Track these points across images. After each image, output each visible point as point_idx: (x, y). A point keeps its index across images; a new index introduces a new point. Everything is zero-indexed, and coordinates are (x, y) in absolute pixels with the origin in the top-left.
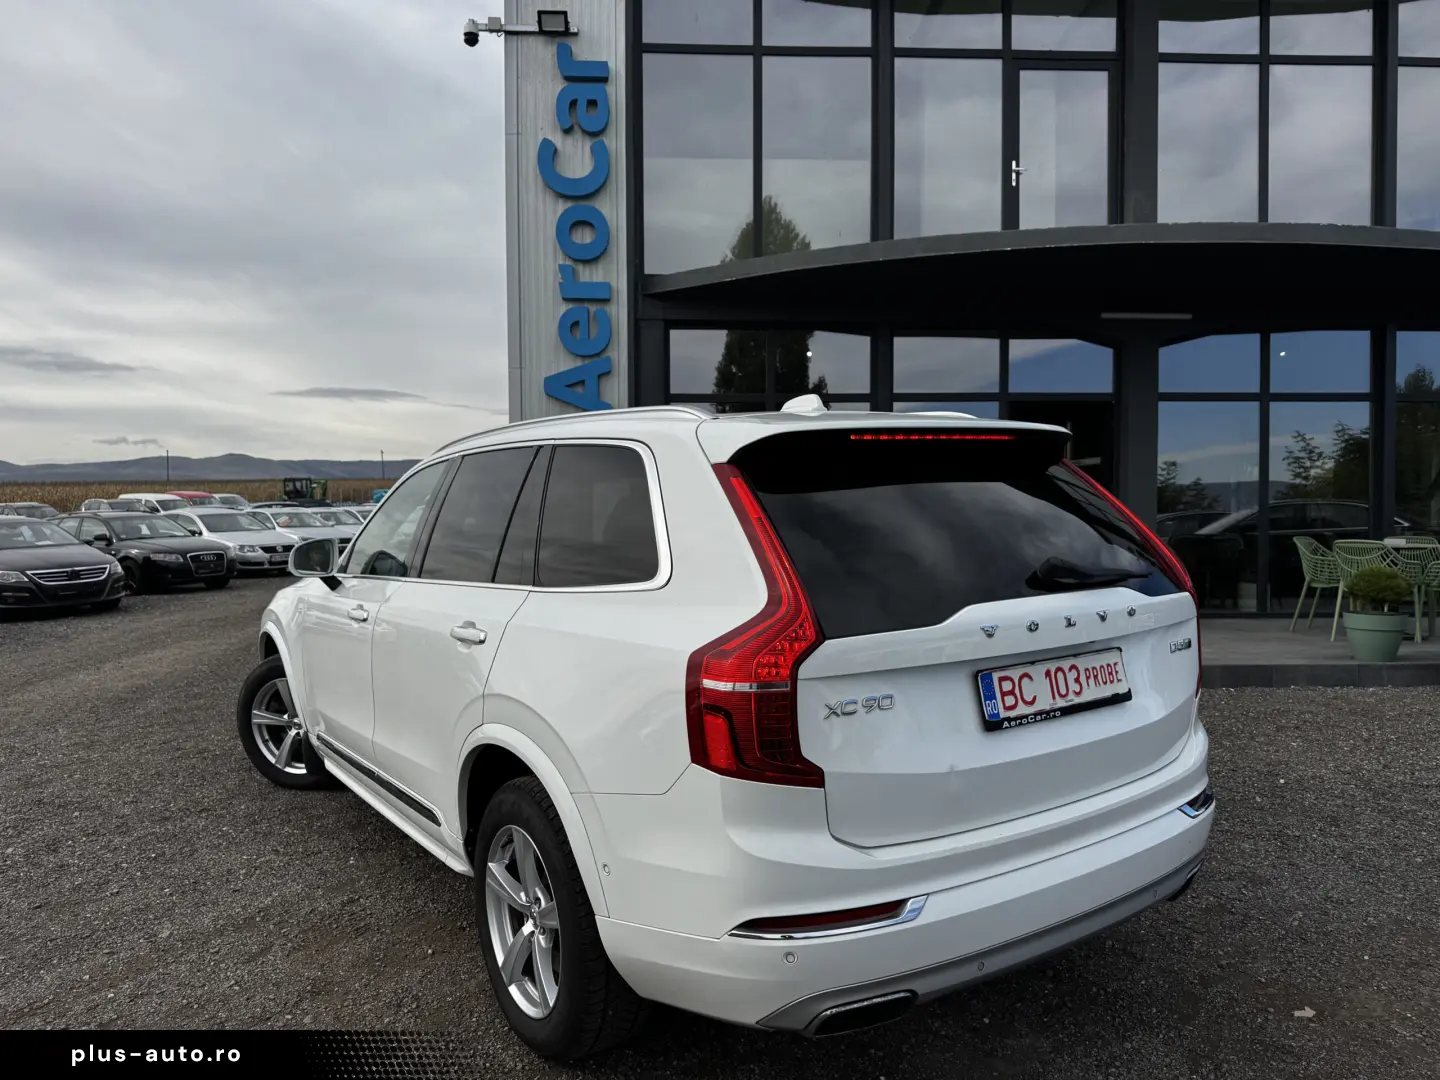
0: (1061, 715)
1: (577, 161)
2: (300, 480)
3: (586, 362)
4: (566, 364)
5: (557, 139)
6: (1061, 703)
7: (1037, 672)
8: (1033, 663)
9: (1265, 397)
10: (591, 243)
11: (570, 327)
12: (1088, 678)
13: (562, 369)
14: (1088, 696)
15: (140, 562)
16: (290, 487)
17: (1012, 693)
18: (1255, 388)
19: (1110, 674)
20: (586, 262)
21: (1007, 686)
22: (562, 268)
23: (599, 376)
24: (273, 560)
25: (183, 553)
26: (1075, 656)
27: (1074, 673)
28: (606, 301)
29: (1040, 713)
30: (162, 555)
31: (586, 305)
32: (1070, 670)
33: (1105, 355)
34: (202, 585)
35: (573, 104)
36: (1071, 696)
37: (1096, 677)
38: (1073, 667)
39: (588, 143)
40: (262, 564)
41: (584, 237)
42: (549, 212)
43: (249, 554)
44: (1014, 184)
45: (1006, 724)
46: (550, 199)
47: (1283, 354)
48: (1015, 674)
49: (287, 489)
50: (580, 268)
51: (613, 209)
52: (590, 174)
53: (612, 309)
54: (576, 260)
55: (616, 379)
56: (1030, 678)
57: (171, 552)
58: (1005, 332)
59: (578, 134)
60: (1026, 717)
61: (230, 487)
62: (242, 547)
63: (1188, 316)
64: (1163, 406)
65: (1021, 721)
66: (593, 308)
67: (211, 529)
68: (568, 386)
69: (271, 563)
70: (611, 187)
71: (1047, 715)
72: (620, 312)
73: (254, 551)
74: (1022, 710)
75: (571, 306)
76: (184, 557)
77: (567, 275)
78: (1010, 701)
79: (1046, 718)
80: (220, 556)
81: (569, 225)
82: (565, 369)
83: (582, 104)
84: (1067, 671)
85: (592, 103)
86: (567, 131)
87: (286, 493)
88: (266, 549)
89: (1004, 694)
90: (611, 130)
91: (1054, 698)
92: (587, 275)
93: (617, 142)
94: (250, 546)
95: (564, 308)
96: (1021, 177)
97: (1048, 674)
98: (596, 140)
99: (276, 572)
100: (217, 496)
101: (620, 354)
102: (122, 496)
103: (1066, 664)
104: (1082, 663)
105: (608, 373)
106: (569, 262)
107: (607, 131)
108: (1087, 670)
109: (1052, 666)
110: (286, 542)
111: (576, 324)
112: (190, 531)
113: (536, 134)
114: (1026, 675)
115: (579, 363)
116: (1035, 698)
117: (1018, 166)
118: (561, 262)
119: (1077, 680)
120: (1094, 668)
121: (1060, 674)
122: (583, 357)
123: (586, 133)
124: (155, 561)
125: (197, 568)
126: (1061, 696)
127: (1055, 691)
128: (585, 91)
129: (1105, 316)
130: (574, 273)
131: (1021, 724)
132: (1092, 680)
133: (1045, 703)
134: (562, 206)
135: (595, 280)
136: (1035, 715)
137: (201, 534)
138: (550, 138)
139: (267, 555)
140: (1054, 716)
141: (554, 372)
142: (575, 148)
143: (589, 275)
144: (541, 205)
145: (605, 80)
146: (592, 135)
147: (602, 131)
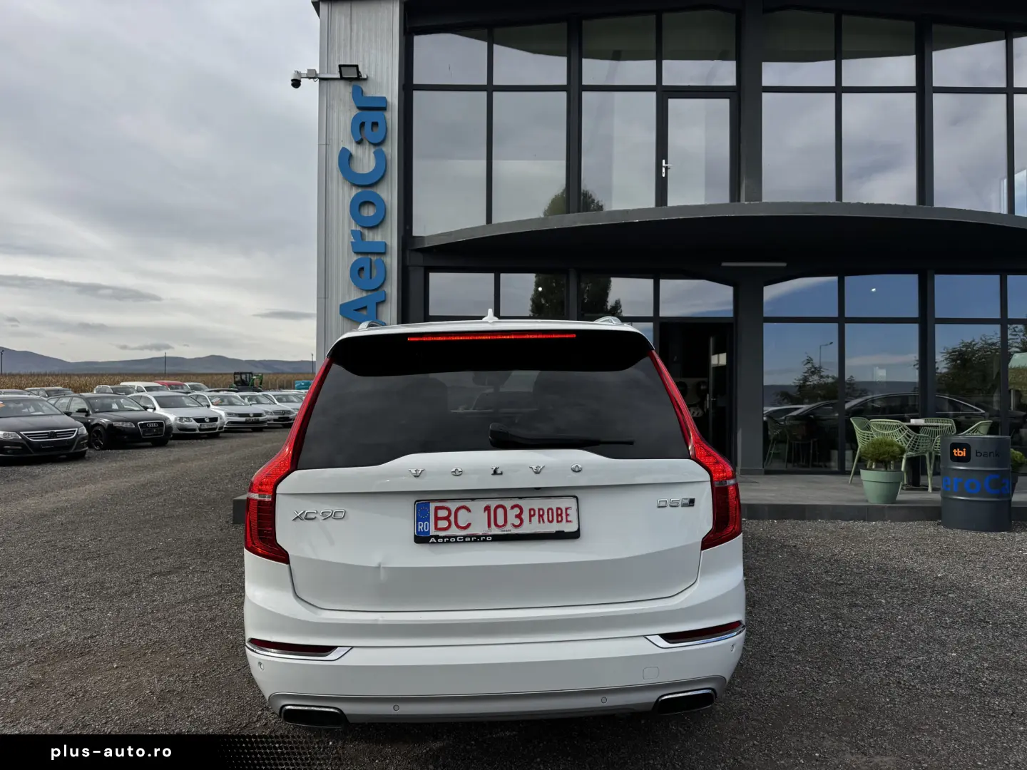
0: (492, 541)
1: (365, 161)
2: (246, 373)
3: (369, 294)
4: (355, 295)
5: (352, 148)
6: (496, 531)
7: (478, 507)
8: (473, 499)
9: (841, 320)
10: (373, 216)
11: (358, 272)
12: (531, 516)
14: (527, 528)
15: (106, 427)
16: (238, 378)
17: (446, 518)
18: (835, 314)
19: (560, 515)
20: (371, 228)
21: (442, 513)
22: (353, 232)
23: (378, 304)
24: (202, 427)
25: (135, 421)
26: (520, 498)
27: (517, 511)
28: (384, 253)
29: (470, 536)
30: (121, 423)
31: (369, 256)
32: (512, 508)
33: (729, 291)
34: (149, 444)
35: (363, 125)
36: (509, 526)
37: (541, 516)
38: (516, 506)
39: (373, 149)
40: (194, 430)
41: (369, 212)
42: (344, 195)
43: (186, 423)
44: (664, 175)
45: (433, 540)
46: (347, 186)
47: (874, 290)
48: (453, 506)
49: (237, 380)
50: (366, 232)
51: (389, 193)
52: (373, 170)
53: (387, 259)
54: (364, 227)
55: (389, 304)
56: (469, 510)
57: (127, 421)
58: (657, 274)
59: (367, 145)
60: (456, 537)
61: (200, 378)
62: (181, 419)
63: (784, 265)
64: (766, 326)
65: (448, 540)
66: (374, 258)
67: (162, 406)
68: (356, 310)
69: (200, 430)
70: (388, 178)
71: (477, 539)
72: (392, 261)
73: (189, 421)
74: (454, 531)
75: (360, 257)
76: (136, 424)
77: (358, 236)
78: (443, 524)
79: (475, 541)
80: (161, 424)
81: (358, 206)
82: (355, 298)
83: (368, 126)
84: (508, 508)
85: (375, 124)
86: (359, 142)
87: (236, 383)
88: (198, 420)
89: (438, 519)
90: (389, 142)
91: (489, 525)
92: (370, 236)
93: (392, 149)
94: (187, 418)
95: (355, 258)
96: (669, 170)
97: (487, 508)
98: (377, 148)
99: (206, 436)
100: (187, 384)
101: (392, 289)
102: (122, 384)
103: (508, 504)
104: (526, 504)
105: (383, 302)
106: (359, 228)
107: (386, 141)
108: (531, 509)
109: (493, 504)
110: (212, 416)
111: (362, 269)
112: (144, 407)
113: (338, 144)
114: (464, 507)
115: (364, 294)
116: (469, 525)
117: (666, 163)
118: (354, 228)
119: (519, 516)
120: (540, 509)
121: (500, 510)
122: (367, 291)
123: (371, 143)
124: (115, 427)
125: (144, 432)
126: (497, 526)
127: (492, 523)
128: (370, 117)
129: (724, 264)
130: (362, 234)
131: (448, 542)
132: (535, 518)
133: (480, 528)
134: (354, 191)
135: (376, 240)
136: (465, 537)
137: (155, 409)
138: (348, 147)
139: (199, 424)
140: (485, 540)
141: (347, 301)
142: (364, 153)
143: (373, 237)
144: (341, 191)
145: (384, 109)
146: (375, 145)
147: (382, 143)
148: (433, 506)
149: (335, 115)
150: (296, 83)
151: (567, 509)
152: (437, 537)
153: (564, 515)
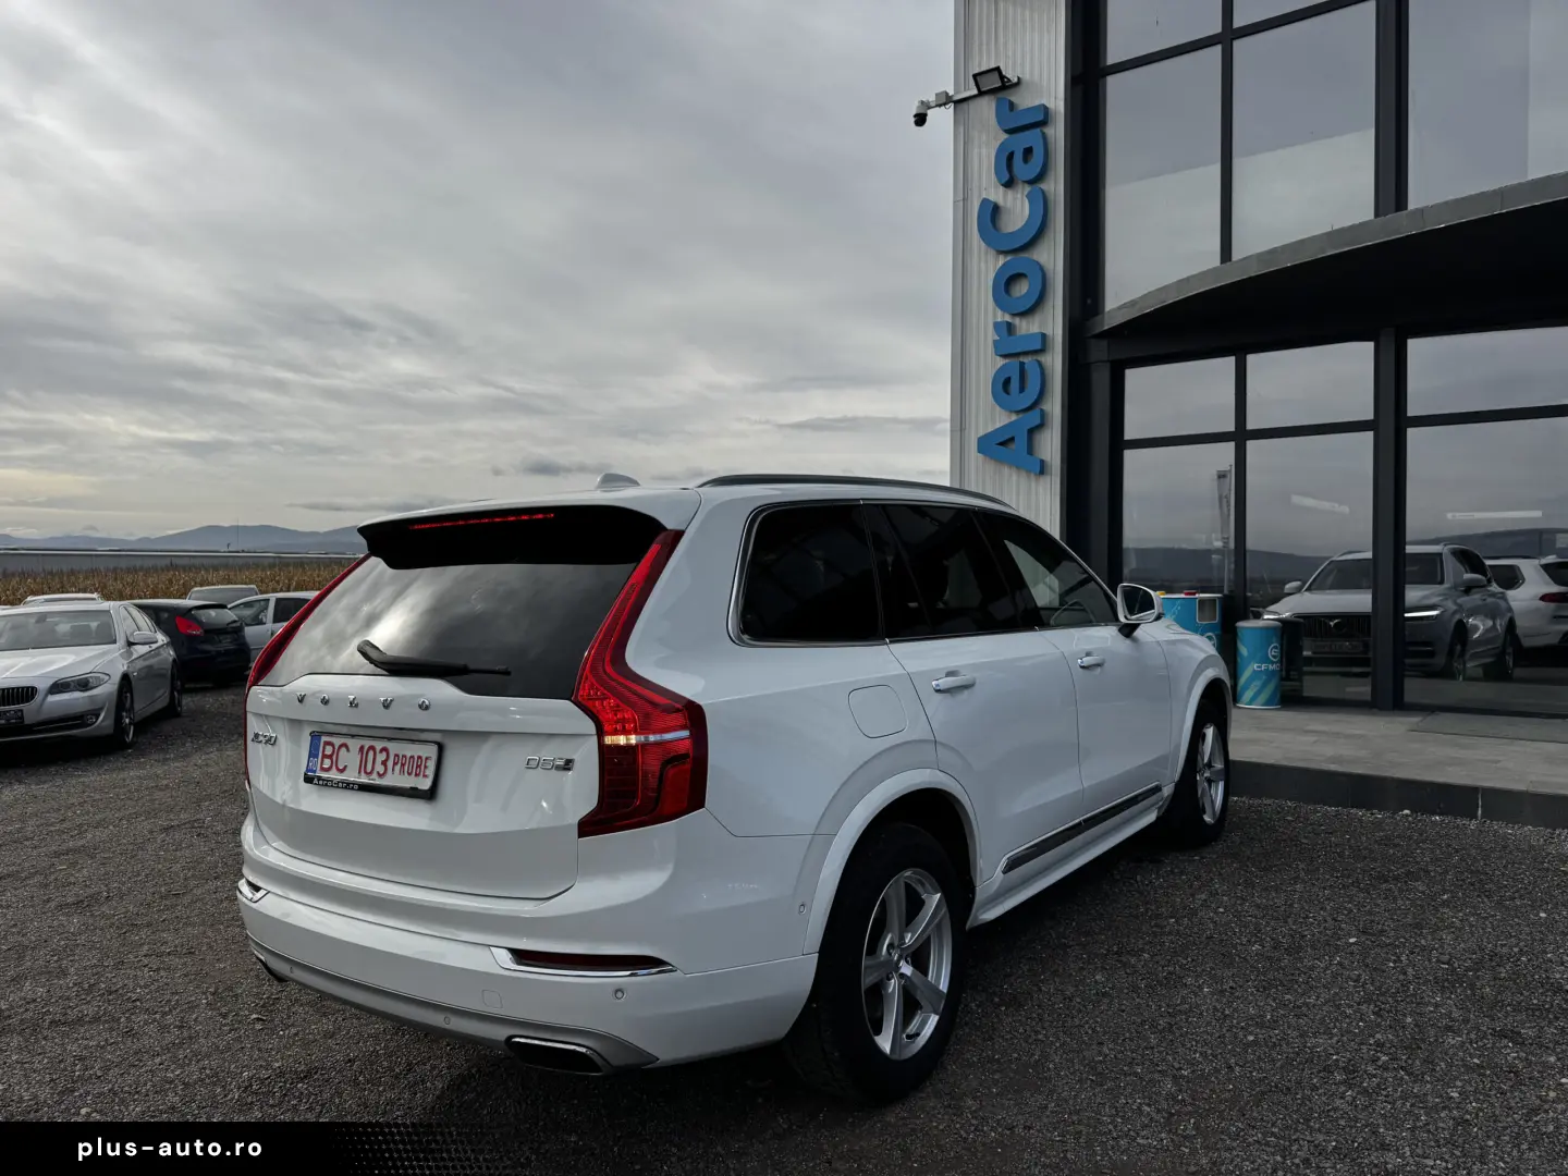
0: (357, 790)
3: (1021, 416)
4: (1002, 419)
6: (364, 780)
7: (354, 744)
8: (353, 736)
11: (1003, 386)
12: (395, 764)
13: (998, 425)
14: (391, 780)
17: (330, 757)
19: (419, 766)
20: (1023, 314)
21: (329, 750)
22: (997, 326)
23: (1032, 432)
26: (390, 739)
27: (384, 755)
28: (1042, 351)
29: (343, 782)
31: (1020, 359)
32: (381, 751)
35: (1011, 157)
36: (374, 776)
37: (403, 765)
38: (384, 749)
39: (1026, 191)
45: (316, 781)
48: (337, 741)
50: (1017, 321)
52: (1025, 224)
53: (1046, 359)
54: (1014, 315)
55: (1049, 431)
56: (348, 750)
60: (332, 781)
65: (327, 783)
66: (1026, 360)
68: (1001, 444)
71: (348, 786)
72: (1055, 360)
74: (334, 775)
75: (1006, 361)
77: (1004, 330)
78: (327, 764)
79: (346, 788)
81: (1006, 282)
83: (1018, 158)
84: (378, 751)
89: (324, 756)
91: (359, 772)
97: (362, 748)
98: (1032, 188)
101: (1055, 406)
103: (379, 745)
104: (394, 747)
105: (1040, 426)
106: (1008, 318)
108: (397, 755)
109: (367, 743)
111: (1009, 379)
113: (979, 196)
114: (344, 745)
115: (1014, 417)
116: (346, 767)
119: (384, 763)
120: (404, 756)
121: (371, 754)
122: (1016, 412)
126: (365, 772)
127: (362, 768)
130: (1010, 328)
131: (326, 785)
132: (398, 767)
133: (352, 776)
134: (1001, 260)
136: (339, 781)
140: (353, 788)
141: (990, 429)
142: (1015, 199)
143: (1028, 327)
144: (983, 265)
145: (1043, 123)
146: (1031, 182)
147: (1041, 176)
148: (324, 739)
149: (976, 151)
150: (920, 119)
151: (427, 759)
152: (319, 778)
153: (423, 767)
